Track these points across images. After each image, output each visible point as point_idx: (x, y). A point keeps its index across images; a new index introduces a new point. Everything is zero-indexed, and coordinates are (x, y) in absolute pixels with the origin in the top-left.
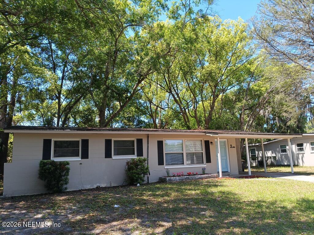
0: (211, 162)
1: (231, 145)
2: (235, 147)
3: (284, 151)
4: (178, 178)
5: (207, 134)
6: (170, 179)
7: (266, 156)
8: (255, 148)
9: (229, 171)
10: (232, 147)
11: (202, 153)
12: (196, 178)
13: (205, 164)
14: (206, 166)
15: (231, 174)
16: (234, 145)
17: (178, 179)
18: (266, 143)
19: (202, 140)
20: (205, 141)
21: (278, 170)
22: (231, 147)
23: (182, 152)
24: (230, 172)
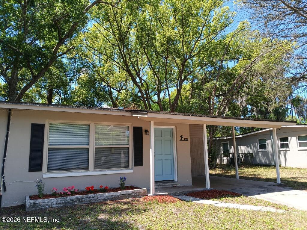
0: (142, 165)
1: (181, 136)
2: (189, 139)
3: (263, 147)
4: (54, 201)
5: (133, 115)
6: (34, 203)
7: (240, 152)
8: (228, 142)
9: (176, 180)
10: (183, 139)
11: (128, 148)
12: (100, 198)
13: (132, 169)
14: (132, 171)
15: (178, 185)
16: (187, 135)
17: (55, 203)
18: (241, 136)
19: (129, 126)
20: (134, 127)
21: (256, 173)
22: (181, 140)
23: (87, 147)
24: (178, 181)
